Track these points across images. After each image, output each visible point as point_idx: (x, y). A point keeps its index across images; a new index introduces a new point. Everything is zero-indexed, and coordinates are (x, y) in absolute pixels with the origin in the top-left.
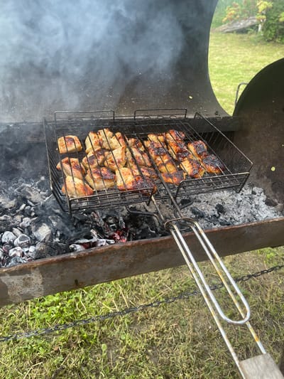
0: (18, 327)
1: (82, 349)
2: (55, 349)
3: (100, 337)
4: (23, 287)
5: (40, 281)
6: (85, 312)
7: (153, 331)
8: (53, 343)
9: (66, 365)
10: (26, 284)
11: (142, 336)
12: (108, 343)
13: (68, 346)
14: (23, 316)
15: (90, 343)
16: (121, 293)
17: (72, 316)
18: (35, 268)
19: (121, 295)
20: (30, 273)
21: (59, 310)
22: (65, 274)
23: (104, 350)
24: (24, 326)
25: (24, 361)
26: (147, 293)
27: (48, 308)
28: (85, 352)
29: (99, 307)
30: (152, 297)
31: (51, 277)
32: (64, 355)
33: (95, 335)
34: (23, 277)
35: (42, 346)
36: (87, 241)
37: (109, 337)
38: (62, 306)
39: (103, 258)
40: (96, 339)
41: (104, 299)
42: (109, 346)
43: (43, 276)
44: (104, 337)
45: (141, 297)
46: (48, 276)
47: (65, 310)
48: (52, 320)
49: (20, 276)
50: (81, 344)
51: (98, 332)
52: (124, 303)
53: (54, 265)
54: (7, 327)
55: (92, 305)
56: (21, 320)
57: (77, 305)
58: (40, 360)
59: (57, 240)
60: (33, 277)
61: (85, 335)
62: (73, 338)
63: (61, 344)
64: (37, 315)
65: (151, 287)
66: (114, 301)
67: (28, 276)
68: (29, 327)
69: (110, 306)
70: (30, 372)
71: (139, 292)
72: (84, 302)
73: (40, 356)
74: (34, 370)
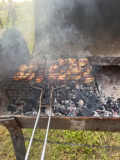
0: (60, 136)
1: (84, 154)
2: (73, 150)
3: (92, 151)
4: (77, 125)
5: (84, 125)
6: (87, 138)
7: (118, 157)
8: (72, 147)
9: (77, 158)
10: (78, 125)
11: (112, 157)
12: (96, 155)
13: (78, 151)
14: (62, 132)
15: (88, 153)
16: (103, 134)
17: (81, 138)
18: (84, 119)
19: (103, 136)
20: (81, 121)
21: (76, 134)
22: (94, 125)
23: (94, 158)
24: (62, 136)
25: (61, 151)
26: (116, 138)
27: (72, 132)
28: (85, 156)
29: (93, 138)
30: (118, 140)
31: (89, 124)
32: (77, 154)
33: (91, 150)
34: (78, 122)
35: (68, 147)
36: (100, 111)
37: (96, 152)
38: (78, 133)
39: (114, 122)
40: (90, 152)
41: (95, 135)
42: (96, 157)
43: (86, 124)
44: (94, 152)
45: (113, 139)
46: (87, 124)
47: (78, 135)
48: (73, 137)
49: (77, 121)
50: (84, 152)
51: (92, 149)
52: (104, 139)
53: (92, 120)
54: (56, 135)
55: (89, 136)
56: (61, 133)
57: (83, 134)
58: (67, 153)
59: (86, 107)
60: (82, 123)
61: (86, 149)
62: (81, 148)
63: (76, 149)
64: (67, 133)
65: (118, 136)
66: (100, 137)
67: (80, 122)
68: (64, 137)
69: (98, 139)
70: (63, 157)
71: (112, 136)
72: (86, 134)
73: (67, 151)
74: (64, 156)
